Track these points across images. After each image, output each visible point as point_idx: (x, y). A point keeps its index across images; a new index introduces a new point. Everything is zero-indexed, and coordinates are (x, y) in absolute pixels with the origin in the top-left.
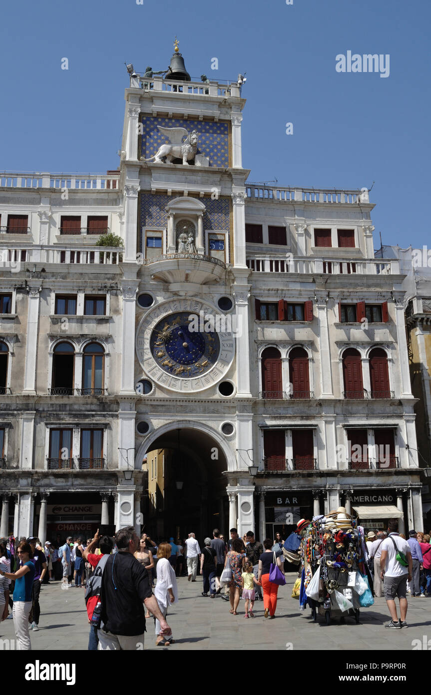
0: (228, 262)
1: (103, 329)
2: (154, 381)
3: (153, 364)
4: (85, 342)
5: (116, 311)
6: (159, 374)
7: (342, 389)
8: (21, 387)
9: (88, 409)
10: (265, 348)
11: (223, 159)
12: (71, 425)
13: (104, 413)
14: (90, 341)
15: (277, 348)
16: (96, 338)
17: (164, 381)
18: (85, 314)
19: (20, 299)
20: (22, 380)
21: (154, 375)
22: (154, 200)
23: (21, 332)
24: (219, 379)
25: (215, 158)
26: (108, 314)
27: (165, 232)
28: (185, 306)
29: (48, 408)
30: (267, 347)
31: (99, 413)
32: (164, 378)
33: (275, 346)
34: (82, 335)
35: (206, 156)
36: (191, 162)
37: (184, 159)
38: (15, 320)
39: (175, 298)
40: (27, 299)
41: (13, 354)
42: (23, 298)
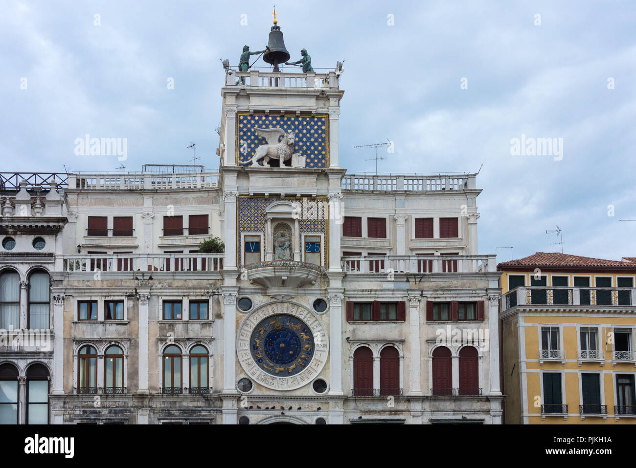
0: (323, 265)
1: (207, 333)
2: (253, 380)
3: (252, 364)
4: (191, 345)
5: (219, 316)
6: (258, 373)
7: (431, 386)
8: (137, 386)
9: (195, 405)
10: (357, 347)
11: (320, 157)
12: (181, 420)
13: (209, 409)
14: (196, 344)
15: (370, 347)
16: (200, 341)
17: (262, 380)
18: (190, 319)
19: (132, 306)
20: (137, 380)
21: (253, 374)
22: (253, 204)
23: (134, 337)
24: (313, 377)
25: (312, 156)
26: (211, 318)
27: (262, 237)
28: (283, 309)
29: (161, 405)
30: (359, 346)
31: (205, 409)
32: (263, 377)
33: (367, 346)
34: (188, 339)
35: (302, 155)
36: (288, 162)
37: (281, 161)
38: (128, 325)
39: (273, 300)
40: (137, 305)
41: (127, 356)
42: (134, 305)
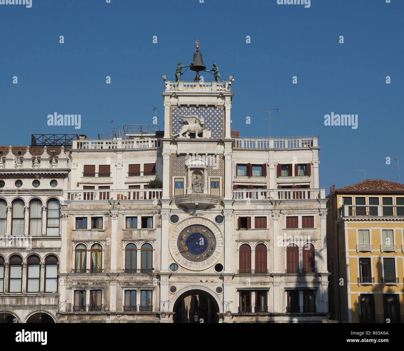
0: (221, 195)
1: (151, 236)
2: (179, 264)
3: (179, 255)
4: (142, 243)
5: (159, 226)
6: (182, 260)
7: (286, 268)
8: (109, 268)
9: (144, 280)
10: (242, 244)
11: (220, 131)
13: (152, 282)
14: (145, 243)
15: (249, 244)
16: (148, 241)
17: (184, 264)
18: (142, 228)
19: (107, 220)
20: (110, 265)
21: (179, 260)
22: (179, 159)
23: (108, 239)
24: (215, 262)
25: (215, 131)
26: (154, 228)
27: (185, 179)
28: (197, 221)
29: (124, 279)
31: (150, 282)
33: (247, 243)
34: (140, 240)
35: (209, 130)
37: (197, 134)
38: (105, 232)
39: (191, 216)
40: (111, 220)
41: (104, 250)
42: (108, 220)
